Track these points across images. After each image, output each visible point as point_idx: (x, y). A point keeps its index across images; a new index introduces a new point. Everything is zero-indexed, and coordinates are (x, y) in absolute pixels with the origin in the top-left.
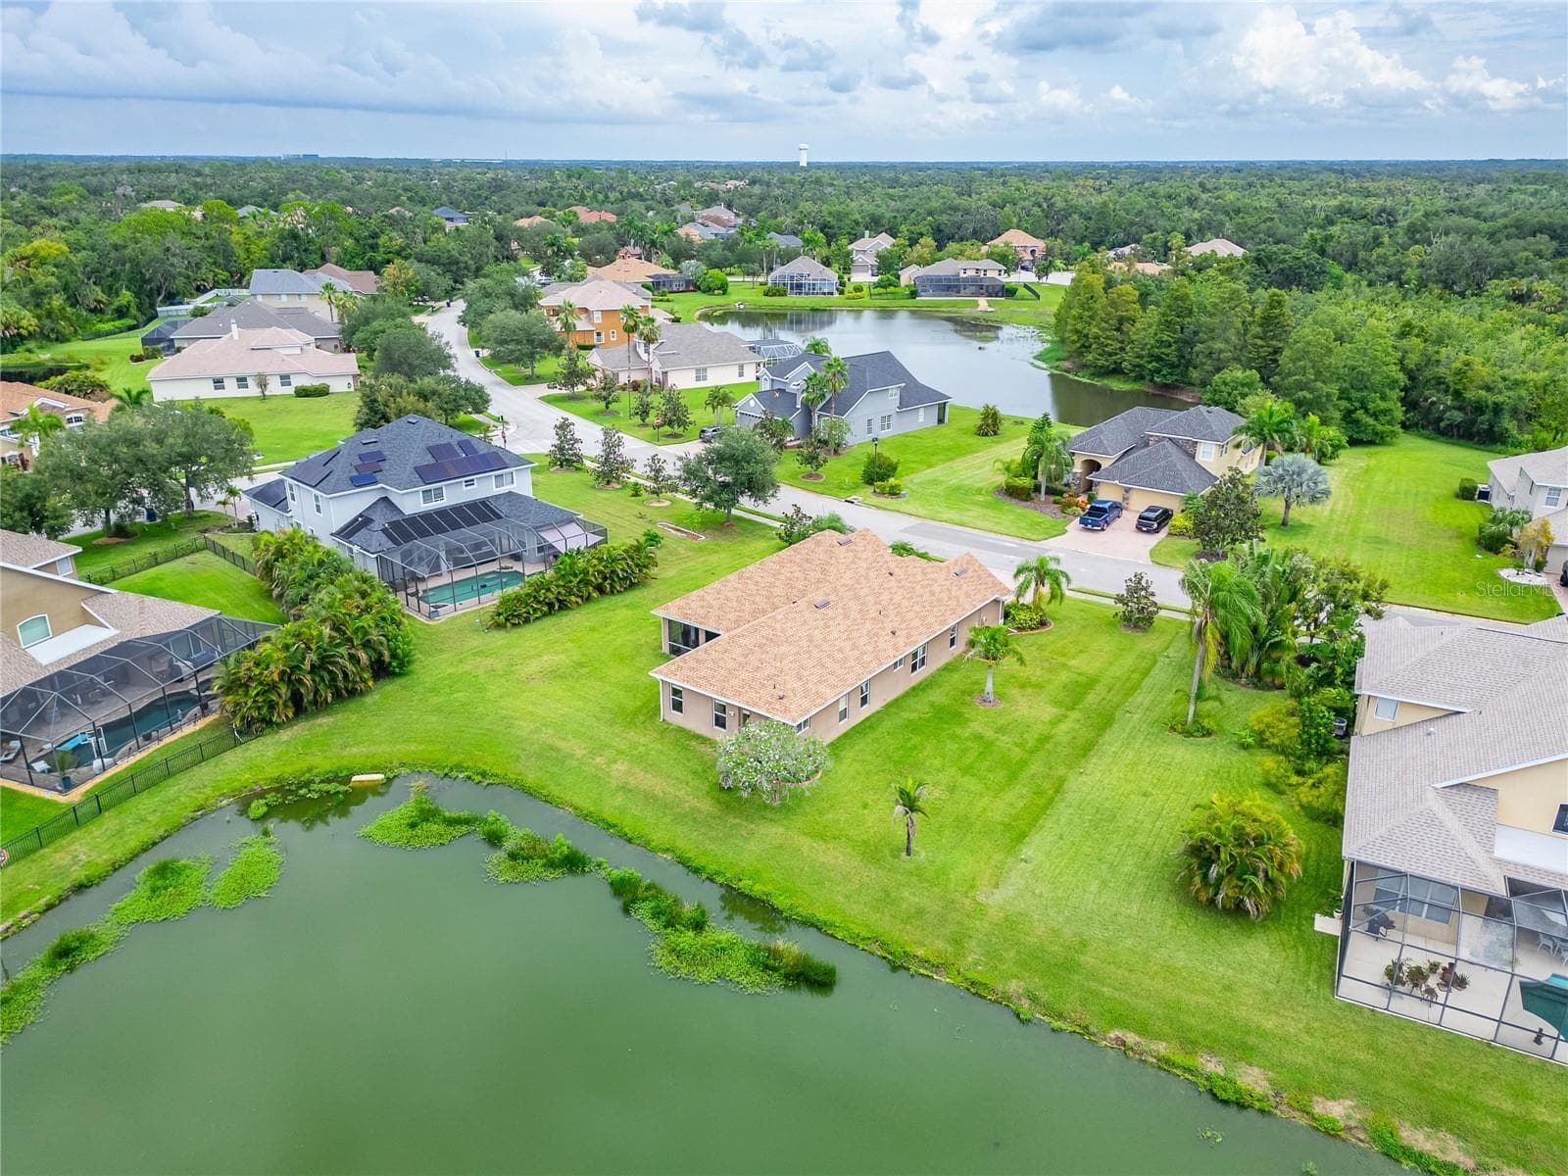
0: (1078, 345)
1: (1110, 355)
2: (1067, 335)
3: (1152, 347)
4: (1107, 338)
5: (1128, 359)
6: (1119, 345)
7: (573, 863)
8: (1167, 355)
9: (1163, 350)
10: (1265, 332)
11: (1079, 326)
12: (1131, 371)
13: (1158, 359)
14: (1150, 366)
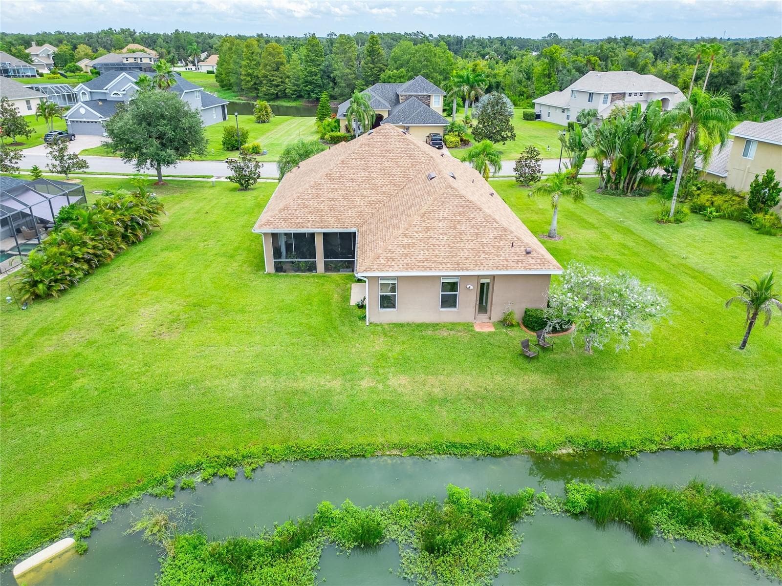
0: (252, 83)
1: (277, 86)
2: (242, 78)
3: (306, 76)
4: (272, 76)
5: (289, 88)
6: (280, 80)
7: (509, 512)
8: (316, 80)
9: (313, 77)
10: (373, 60)
11: (250, 71)
12: (292, 94)
13: (311, 83)
14: (307, 88)
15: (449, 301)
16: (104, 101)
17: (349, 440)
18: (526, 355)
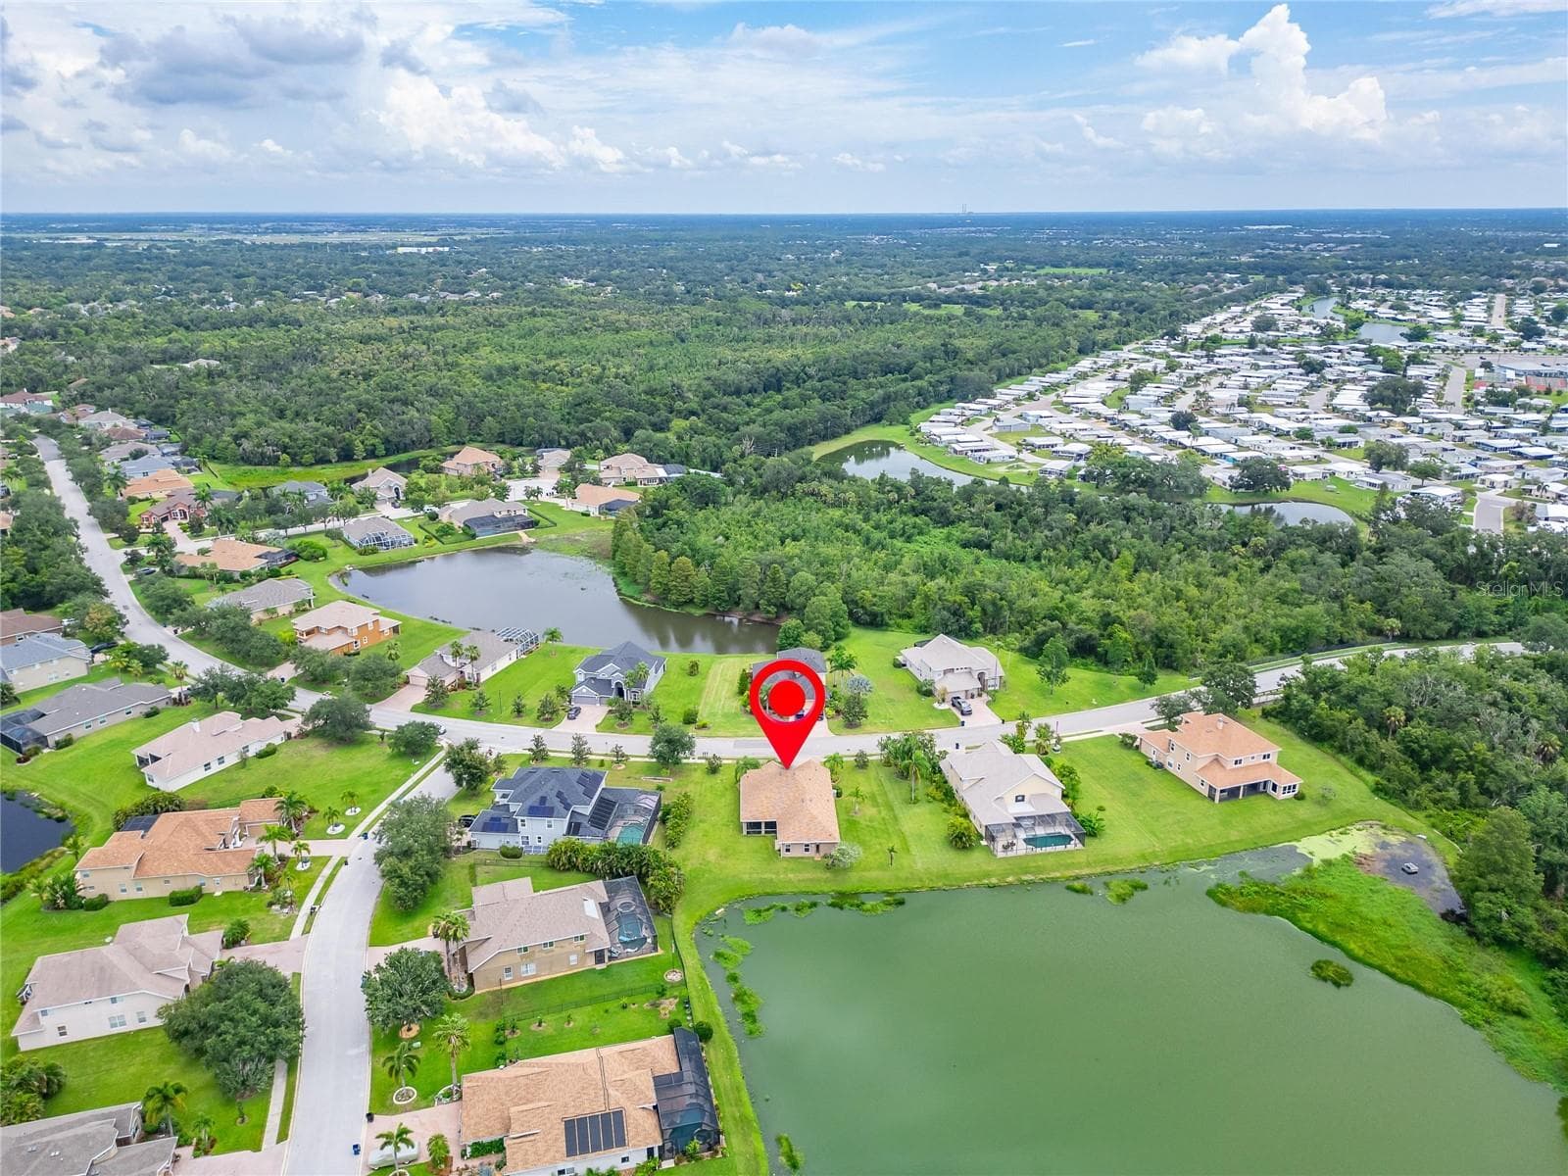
1: (685, 595)
3: (712, 592)
4: (682, 587)
5: (697, 597)
6: (689, 589)
7: (814, 905)
8: (723, 597)
9: (721, 594)
11: (660, 580)
12: (700, 603)
15: (807, 850)
16: (594, 679)
17: (778, 891)
18: (828, 868)
